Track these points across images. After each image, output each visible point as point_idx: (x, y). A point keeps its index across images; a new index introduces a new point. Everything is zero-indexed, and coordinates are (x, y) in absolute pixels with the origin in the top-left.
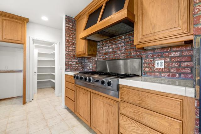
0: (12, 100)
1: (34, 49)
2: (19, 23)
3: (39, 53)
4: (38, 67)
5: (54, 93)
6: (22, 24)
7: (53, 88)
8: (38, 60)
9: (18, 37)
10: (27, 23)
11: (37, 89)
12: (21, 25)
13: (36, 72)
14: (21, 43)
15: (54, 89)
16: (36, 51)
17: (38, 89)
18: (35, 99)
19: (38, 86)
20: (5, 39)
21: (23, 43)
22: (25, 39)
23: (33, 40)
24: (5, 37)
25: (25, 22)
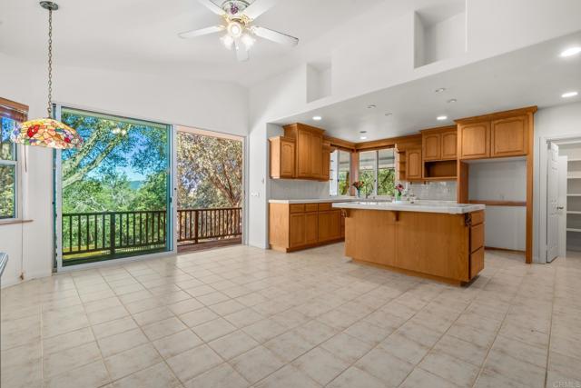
1: (557, 157)
6: (523, 120)
9: (517, 146)
10: (534, 113)
12: (522, 123)
13: (562, 208)
16: (562, 160)
21: (525, 153)
22: (528, 146)
23: (549, 142)
24: (497, 151)
25: (530, 114)
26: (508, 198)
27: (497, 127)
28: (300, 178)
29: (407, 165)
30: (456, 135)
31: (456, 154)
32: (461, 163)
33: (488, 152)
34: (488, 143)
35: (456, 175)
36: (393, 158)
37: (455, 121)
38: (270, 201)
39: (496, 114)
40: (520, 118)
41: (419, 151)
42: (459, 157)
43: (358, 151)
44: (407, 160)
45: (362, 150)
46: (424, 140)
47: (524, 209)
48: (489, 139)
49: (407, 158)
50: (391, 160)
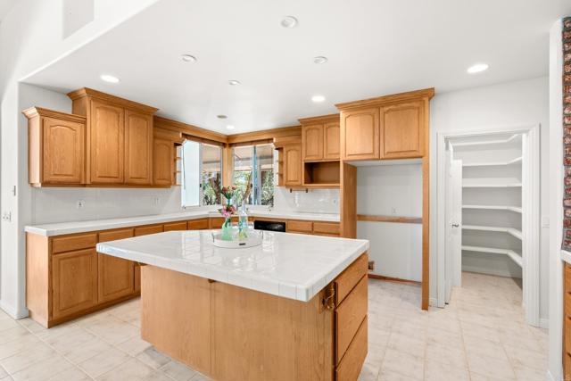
0: (402, 286)
1: (452, 161)
2: (413, 108)
3: (465, 168)
4: (463, 209)
5: (518, 302)
6: (418, 108)
7: (518, 280)
8: (464, 189)
9: (411, 144)
10: (430, 99)
11: (461, 269)
12: (417, 111)
13: (457, 226)
14: (418, 155)
15: (521, 287)
16: (457, 165)
17: (463, 271)
18: (453, 304)
19: (463, 263)
20: (388, 153)
21: (421, 155)
22: (424, 144)
23: (447, 140)
24: (387, 150)
25: (426, 99)
26: (399, 213)
27: (386, 115)
28: (94, 184)
29: (285, 166)
30: (339, 126)
31: (339, 154)
32: (345, 164)
33: (377, 152)
34: (377, 138)
35: (339, 182)
36: (272, 157)
37: (337, 105)
38: (28, 229)
39: (384, 98)
40: (414, 104)
41: (297, 148)
42: (342, 158)
43: (231, 145)
44: (284, 159)
45: (236, 144)
46: (303, 133)
47: (419, 228)
48: (378, 133)
49: (285, 156)
50: (270, 160)
